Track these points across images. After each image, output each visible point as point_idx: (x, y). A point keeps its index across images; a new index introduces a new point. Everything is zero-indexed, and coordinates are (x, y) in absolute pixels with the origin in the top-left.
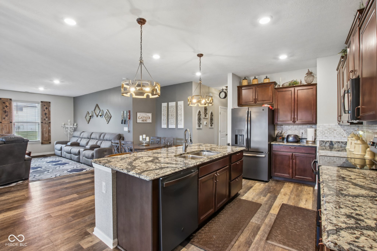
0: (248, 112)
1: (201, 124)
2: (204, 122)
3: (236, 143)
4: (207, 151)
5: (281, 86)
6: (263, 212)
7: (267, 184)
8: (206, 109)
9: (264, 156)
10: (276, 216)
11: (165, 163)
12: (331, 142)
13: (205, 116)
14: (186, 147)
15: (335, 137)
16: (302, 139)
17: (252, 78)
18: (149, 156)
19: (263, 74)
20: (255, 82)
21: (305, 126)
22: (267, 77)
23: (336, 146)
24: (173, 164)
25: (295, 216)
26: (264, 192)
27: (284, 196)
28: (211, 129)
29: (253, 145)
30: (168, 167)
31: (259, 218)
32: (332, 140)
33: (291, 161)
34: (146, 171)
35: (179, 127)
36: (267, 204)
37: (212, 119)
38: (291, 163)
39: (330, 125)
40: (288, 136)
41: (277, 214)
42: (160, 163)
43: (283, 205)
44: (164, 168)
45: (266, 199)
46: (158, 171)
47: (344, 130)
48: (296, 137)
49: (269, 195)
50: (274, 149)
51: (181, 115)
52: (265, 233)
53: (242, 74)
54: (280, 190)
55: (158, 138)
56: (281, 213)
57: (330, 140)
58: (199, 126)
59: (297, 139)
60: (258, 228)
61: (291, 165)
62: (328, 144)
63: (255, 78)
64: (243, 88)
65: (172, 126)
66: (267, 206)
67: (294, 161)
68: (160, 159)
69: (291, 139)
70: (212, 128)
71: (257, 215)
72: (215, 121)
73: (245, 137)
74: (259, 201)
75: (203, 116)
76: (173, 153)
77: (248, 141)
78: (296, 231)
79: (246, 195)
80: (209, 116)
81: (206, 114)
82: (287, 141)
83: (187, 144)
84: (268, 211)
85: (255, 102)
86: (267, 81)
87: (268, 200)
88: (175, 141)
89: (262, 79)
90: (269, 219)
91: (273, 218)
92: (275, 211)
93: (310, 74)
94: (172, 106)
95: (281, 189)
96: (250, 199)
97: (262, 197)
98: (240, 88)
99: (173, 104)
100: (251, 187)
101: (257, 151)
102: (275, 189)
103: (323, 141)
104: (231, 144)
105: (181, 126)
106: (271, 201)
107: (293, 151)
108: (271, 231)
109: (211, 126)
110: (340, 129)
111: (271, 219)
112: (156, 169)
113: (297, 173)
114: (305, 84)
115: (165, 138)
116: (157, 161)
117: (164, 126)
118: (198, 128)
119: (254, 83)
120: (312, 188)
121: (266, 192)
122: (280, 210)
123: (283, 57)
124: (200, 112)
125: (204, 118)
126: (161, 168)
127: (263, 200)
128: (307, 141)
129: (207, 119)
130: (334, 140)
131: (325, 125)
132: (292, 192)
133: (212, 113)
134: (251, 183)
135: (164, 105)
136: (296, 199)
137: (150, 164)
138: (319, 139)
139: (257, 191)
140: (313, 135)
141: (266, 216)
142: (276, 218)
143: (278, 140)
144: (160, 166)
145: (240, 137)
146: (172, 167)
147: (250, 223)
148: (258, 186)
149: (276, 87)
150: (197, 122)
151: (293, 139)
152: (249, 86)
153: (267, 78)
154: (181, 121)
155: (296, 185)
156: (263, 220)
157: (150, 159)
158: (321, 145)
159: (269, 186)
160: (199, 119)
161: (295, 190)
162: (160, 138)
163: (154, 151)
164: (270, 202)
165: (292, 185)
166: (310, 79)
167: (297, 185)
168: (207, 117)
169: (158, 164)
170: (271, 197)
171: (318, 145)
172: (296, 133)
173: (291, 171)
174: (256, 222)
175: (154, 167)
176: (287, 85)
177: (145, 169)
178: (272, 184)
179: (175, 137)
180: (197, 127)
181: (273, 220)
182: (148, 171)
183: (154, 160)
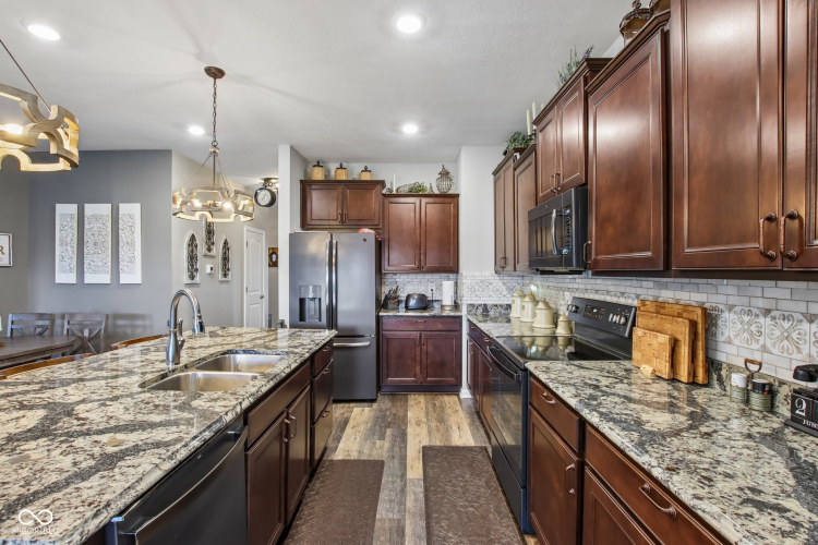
0: (331, 243)
1: (197, 270)
2: (205, 266)
3: (302, 318)
4: (245, 352)
5: (394, 192)
6: (393, 482)
7: (375, 405)
8: (210, 231)
9: (368, 343)
10: (422, 483)
11: (117, 429)
12: (485, 305)
13: (209, 250)
14: (178, 348)
15: (490, 296)
16: (433, 301)
17: (333, 167)
18: (22, 407)
19: (358, 160)
20: (342, 176)
21: (436, 276)
22: (366, 168)
23: (492, 313)
24: (153, 426)
25: (457, 472)
26: (378, 428)
27: (418, 429)
28: (224, 285)
29: (342, 321)
30: (136, 450)
31: (391, 501)
32: (487, 303)
33: (418, 349)
34: (24, 501)
35: (124, 279)
36: (393, 457)
37: (226, 259)
38: (418, 353)
39: (484, 274)
40: (408, 297)
41: (421, 476)
42: (88, 433)
43: (424, 448)
44: (121, 456)
45: (387, 444)
46: (95, 481)
47: (504, 284)
48: (422, 298)
49: (389, 431)
50: (385, 327)
51: (131, 244)
52: (420, 538)
53: (312, 154)
54: (406, 416)
55: (41, 316)
56: (431, 473)
57: (483, 302)
58: (192, 277)
59: (425, 303)
60: (401, 532)
61: (418, 358)
62: (480, 310)
63: (341, 167)
64: (313, 187)
65: (98, 276)
66: (396, 461)
67: (424, 348)
68: (80, 409)
69: (412, 303)
70: (227, 281)
71: (384, 495)
72: (233, 264)
73: (325, 302)
74: (375, 456)
75: (201, 249)
76: (130, 372)
77: (332, 311)
78: (472, 506)
79: (341, 445)
80: (218, 250)
81: (210, 244)
82: (407, 308)
83: (180, 338)
84: (403, 476)
85: (342, 222)
86: (366, 177)
87: (393, 446)
88: (110, 321)
89: (356, 172)
90: (412, 497)
91: (420, 490)
92: (415, 471)
93: (445, 174)
94: (97, 217)
95: (406, 411)
96: (354, 456)
97: (379, 443)
98: (306, 186)
99: (98, 211)
100: (346, 422)
101: (352, 334)
102: (395, 415)
103: (472, 305)
104: (287, 323)
105: (132, 275)
106: (400, 448)
107: (421, 327)
108: (428, 527)
109: (225, 275)
110: (497, 282)
111: (415, 494)
112: (83, 475)
113: (430, 372)
114: (436, 192)
115: (72, 315)
116: (72, 424)
117: (65, 275)
118: (190, 281)
119: (339, 178)
120: (456, 398)
121: (381, 427)
122: (425, 465)
123: (410, 129)
124: (193, 238)
125: (205, 256)
126: (109, 462)
127: (380, 449)
128: (442, 306)
129: (213, 257)
130: (489, 302)
131: (475, 274)
132: (427, 414)
133: (226, 243)
134: (342, 411)
135: (65, 211)
136: (441, 428)
137: (35, 449)
138: (465, 301)
139: (362, 428)
140: (452, 293)
141: (403, 491)
142: (426, 489)
143: (390, 306)
144: (97, 451)
145: (312, 303)
146: (157, 445)
147: (378, 524)
148: (360, 415)
149: (384, 192)
150: (185, 265)
151: (417, 303)
152: (328, 184)
153: (366, 170)
154: (132, 260)
155: (429, 397)
156: (402, 503)
157: (32, 419)
158: (469, 312)
159: (381, 410)
160: (192, 258)
161: (430, 408)
162: (52, 317)
163: (42, 373)
164: (397, 449)
165: (421, 399)
166: (445, 184)
167: (431, 397)
168: (214, 252)
169: (80, 442)
170: (394, 437)
171: (464, 312)
172: (421, 290)
173: (418, 368)
174: (391, 515)
175: (66, 463)
176: (405, 190)
177: (15, 491)
178: (384, 403)
179: (109, 311)
180: (186, 280)
181: (422, 496)
182: (36, 495)
183: (54, 421)
